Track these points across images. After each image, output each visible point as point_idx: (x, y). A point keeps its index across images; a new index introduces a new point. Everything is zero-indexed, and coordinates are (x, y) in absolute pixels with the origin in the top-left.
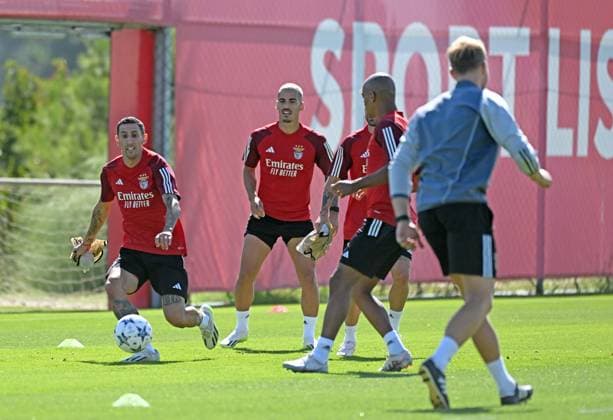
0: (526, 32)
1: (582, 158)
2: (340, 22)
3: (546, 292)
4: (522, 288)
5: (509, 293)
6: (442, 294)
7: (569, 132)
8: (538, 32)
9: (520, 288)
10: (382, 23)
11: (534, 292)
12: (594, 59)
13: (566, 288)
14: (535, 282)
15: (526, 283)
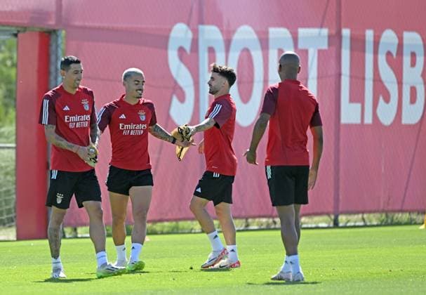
0: (325, 32)
1: (368, 125)
2: (188, 25)
3: (341, 225)
4: (323, 221)
5: (314, 226)
6: (264, 227)
7: (358, 106)
8: (334, 32)
9: (321, 222)
10: (220, 26)
11: (332, 225)
12: (376, 52)
13: (355, 222)
14: (333, 217)
15: (326, 218)
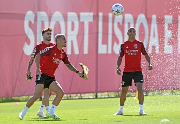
0: (92, 14)
1: (110, 54)
2: (33, 11)
3: (99, 97)
5: (87, 98)
6: (66, 98)
7: (105, 46)
8: (95, 14)
9: (90, 96)
10: (47, 12)
11: (95, 97)
12: (113, 22)
13: (105, 96)
14: (95, 94)
15: (92, 94)
